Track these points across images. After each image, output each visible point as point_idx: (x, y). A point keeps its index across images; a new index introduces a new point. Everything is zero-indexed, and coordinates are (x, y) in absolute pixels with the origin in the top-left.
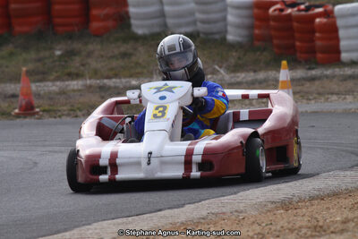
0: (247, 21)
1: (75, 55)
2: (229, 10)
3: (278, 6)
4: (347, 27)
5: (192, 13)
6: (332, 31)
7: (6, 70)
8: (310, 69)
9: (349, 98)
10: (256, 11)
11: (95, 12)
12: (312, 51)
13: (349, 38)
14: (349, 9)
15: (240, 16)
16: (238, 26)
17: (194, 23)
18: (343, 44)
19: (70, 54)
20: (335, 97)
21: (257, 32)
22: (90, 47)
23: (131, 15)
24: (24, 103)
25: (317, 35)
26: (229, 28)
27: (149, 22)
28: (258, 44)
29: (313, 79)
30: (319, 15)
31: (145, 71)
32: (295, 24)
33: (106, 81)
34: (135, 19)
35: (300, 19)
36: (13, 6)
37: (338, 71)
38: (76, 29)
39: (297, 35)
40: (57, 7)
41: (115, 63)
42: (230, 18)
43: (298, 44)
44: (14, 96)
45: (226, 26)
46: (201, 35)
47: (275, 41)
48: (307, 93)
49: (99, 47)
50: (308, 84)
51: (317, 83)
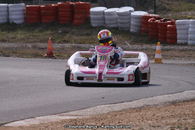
0: (139, 24)
1: (67, 33)
2: (132, 18)
3: (153, 19)
4: (181, 29)
5: (116, 19)
6: (174, 30)
7: (39, 37)
8: (164, 45)
9: (183, 59)
10: (143, 20)
11: (76, 16)
12: (165, 38)
13: (181, 34)
15: (136, 22)
16: (134, 26)
17: (117, 23)
18: (178, 36)
19: (65, 33)
20: (177, 58)
21: (143, 28)
22: (73, 30)
23: (91, 18)
24: (49, 52)
25: (168, 32)
27: (98, 21)
28: (143, 33)
29: (167, 50)
30: (169, 24)
31: (96, 41)
32: (159, 26)
33: (80, 45)
34: (93, 20)
35: (161, 25)
36: (42, 11)
37: (176, 47)
38: (68, 22)
39: (159, 31)
40: (60, 13)
41: (83, 38)
42: (132, 22)
43: (159, 35)
44: (42, 48)
45: (130, 25)
46: (120, 29)
47: (150, 33)
48: (166, 56)
49: (77, 30)
50: (166, 52)
51: (169, 52)
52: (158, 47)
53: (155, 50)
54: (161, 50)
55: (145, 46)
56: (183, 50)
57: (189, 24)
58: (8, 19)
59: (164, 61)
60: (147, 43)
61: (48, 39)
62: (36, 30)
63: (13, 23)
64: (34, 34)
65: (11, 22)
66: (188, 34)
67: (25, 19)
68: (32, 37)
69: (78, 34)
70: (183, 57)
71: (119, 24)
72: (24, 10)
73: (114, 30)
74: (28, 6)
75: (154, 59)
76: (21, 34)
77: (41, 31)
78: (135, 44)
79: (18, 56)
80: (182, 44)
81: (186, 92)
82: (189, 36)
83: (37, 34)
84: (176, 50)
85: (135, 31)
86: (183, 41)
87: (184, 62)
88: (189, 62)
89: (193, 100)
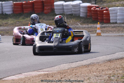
0: (86, 11)
2: (81, 8)
3: (94, 8)
4: (112, 14)
5: (71, 9)
6: (108, 14)
7: (22, 22)
8: (102, 24)
9: (115, 32)
10: (88, 9)
11: (45, 8)
12: (103, 20)
13: (112, 17)
14: (113, 9)
15: (84, 10)
16: (83, 13)
17: (72, 11)
18: (111, 18)
20: (111, 32)
22: (44, 17)
23: (55, 9)
25: (104, 15)
26: (81, 13)
27: (60, 11)
28: (88, 17)
29: (104, 27)
30: (105, 10)
32: (98, 12)
34: (56, 10)
36: (24, 6)
37: (110, 25)
38: (40, 12)
39: (99, 15)
40: (35, 6)
42: (81, 10)
43: (99, 18)
46: (73, 15)
47: (93, 17)
48: (103, 31)
49: (46, 17)
50: (103, 29)
51: (106, 28)
52: (98, 25)
53: (97, 27)
54: (101, 27)
55: (90, 25)
56: (114, 27)
57: (117, 10)
58: (2, 11)
59: (102, 34)
60: (91, 23)
61: (28, 23)
62: (20, 18)
63: (5, 14)
64: (19, 20)
65: (4, 13)
66: (117, 16)
67: (13, 11)
68: (18, 22)
69: (47, 19)
70: (115, 31)
71: (73, 12)
72: (12, 5)
73: (70, 16)
74: (14, 3)
75: (96, 33)
76: (11, 21)
77: (23, 18)
78: (83, 24)
79: (9, 35)
80: (113, 23)
81: (117, 53)
82: (118, 17)
83: (21, 20)
84: (110, 27)
85: (83, 16)
86: (114, 21)
87: (115, 35)
88: (118, 34)
89: (122, 58)
